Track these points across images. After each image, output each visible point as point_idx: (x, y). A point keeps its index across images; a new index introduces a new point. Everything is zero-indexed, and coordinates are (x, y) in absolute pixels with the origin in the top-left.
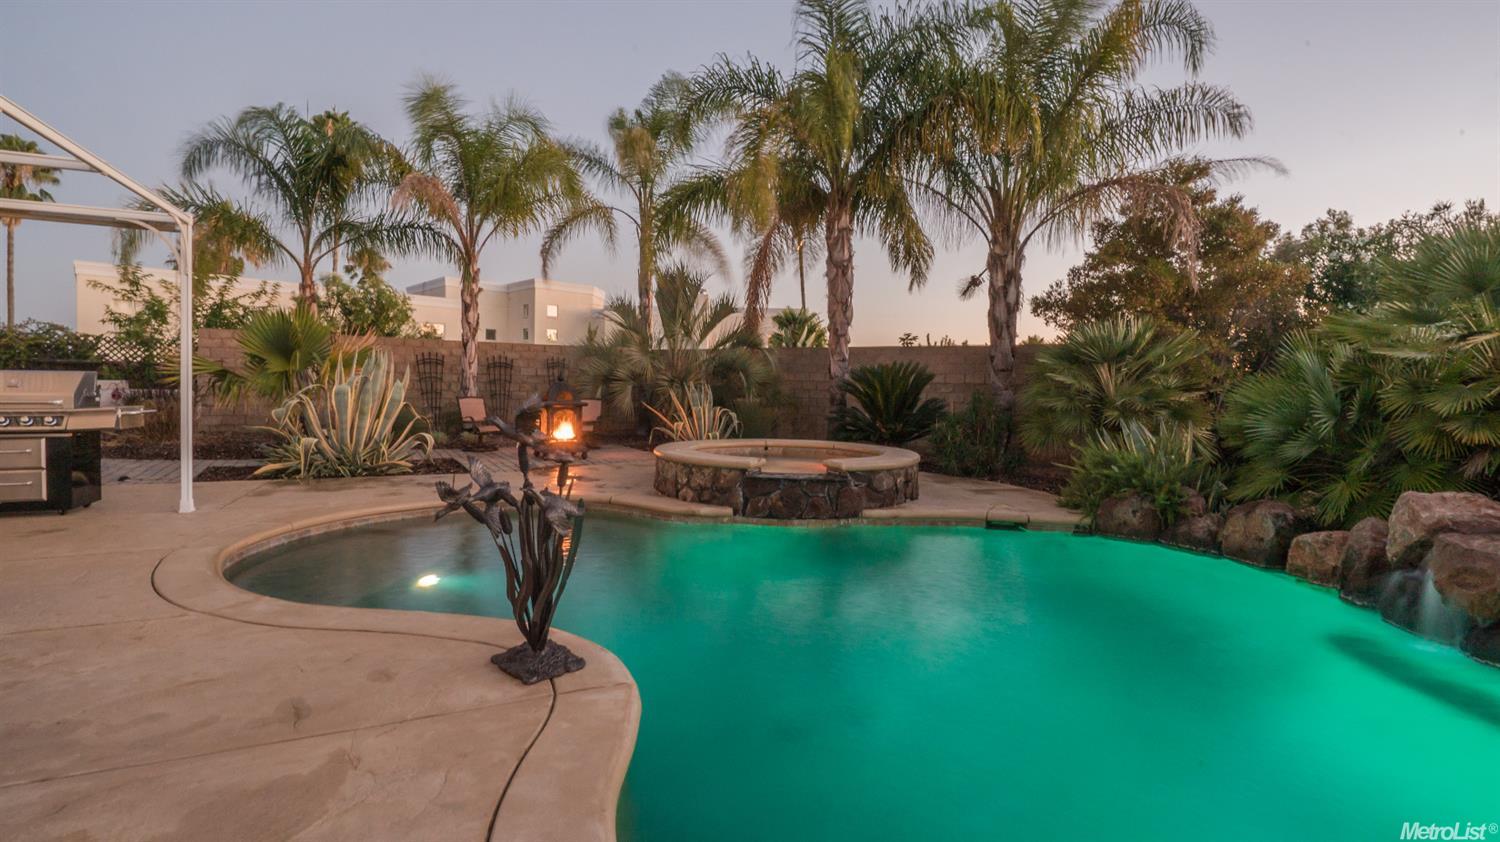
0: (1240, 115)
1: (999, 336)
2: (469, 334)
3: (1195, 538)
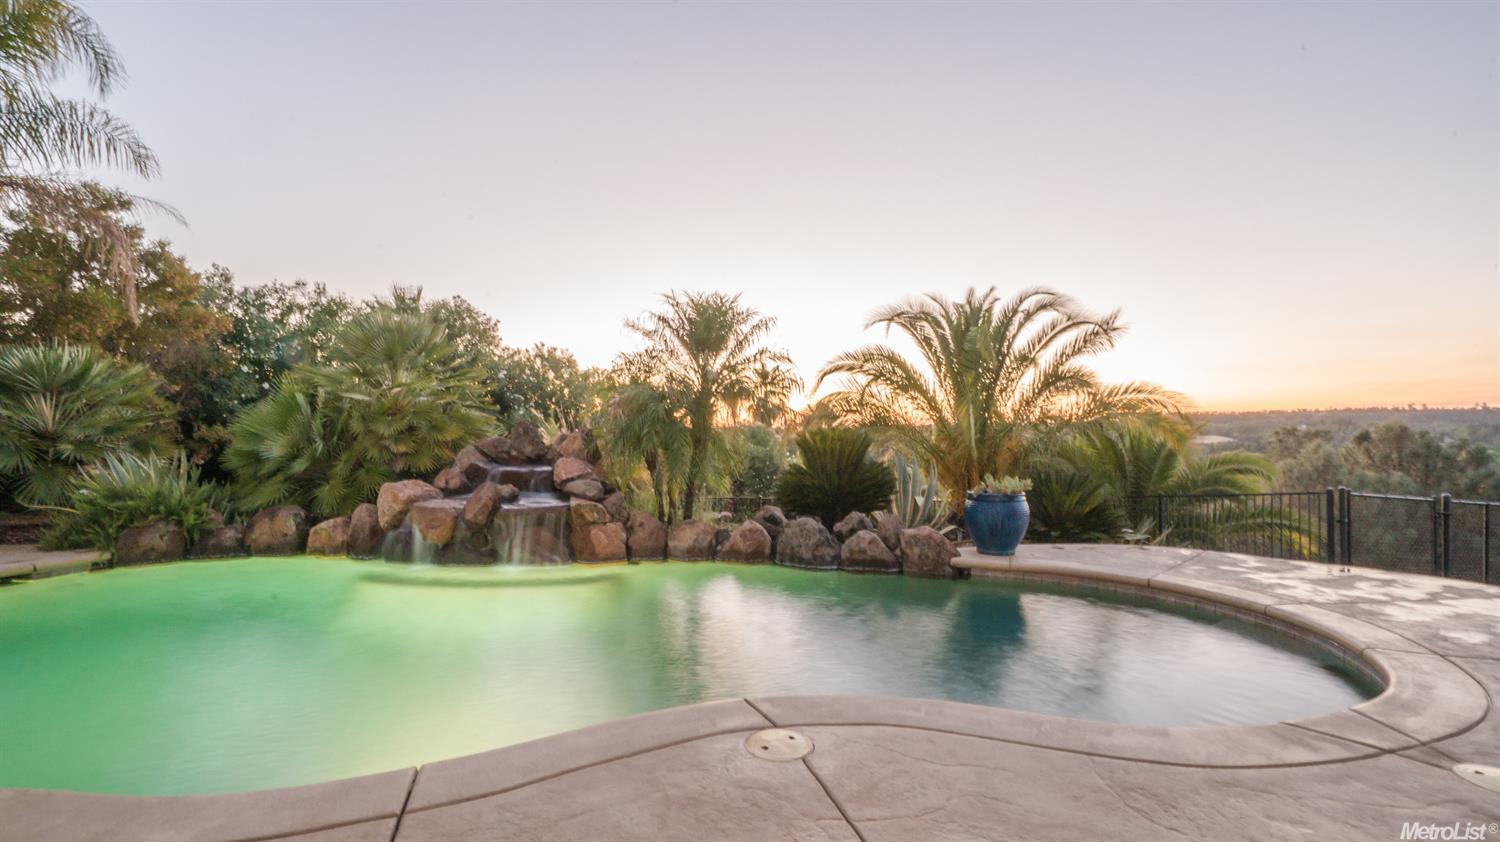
3: (226, 547)
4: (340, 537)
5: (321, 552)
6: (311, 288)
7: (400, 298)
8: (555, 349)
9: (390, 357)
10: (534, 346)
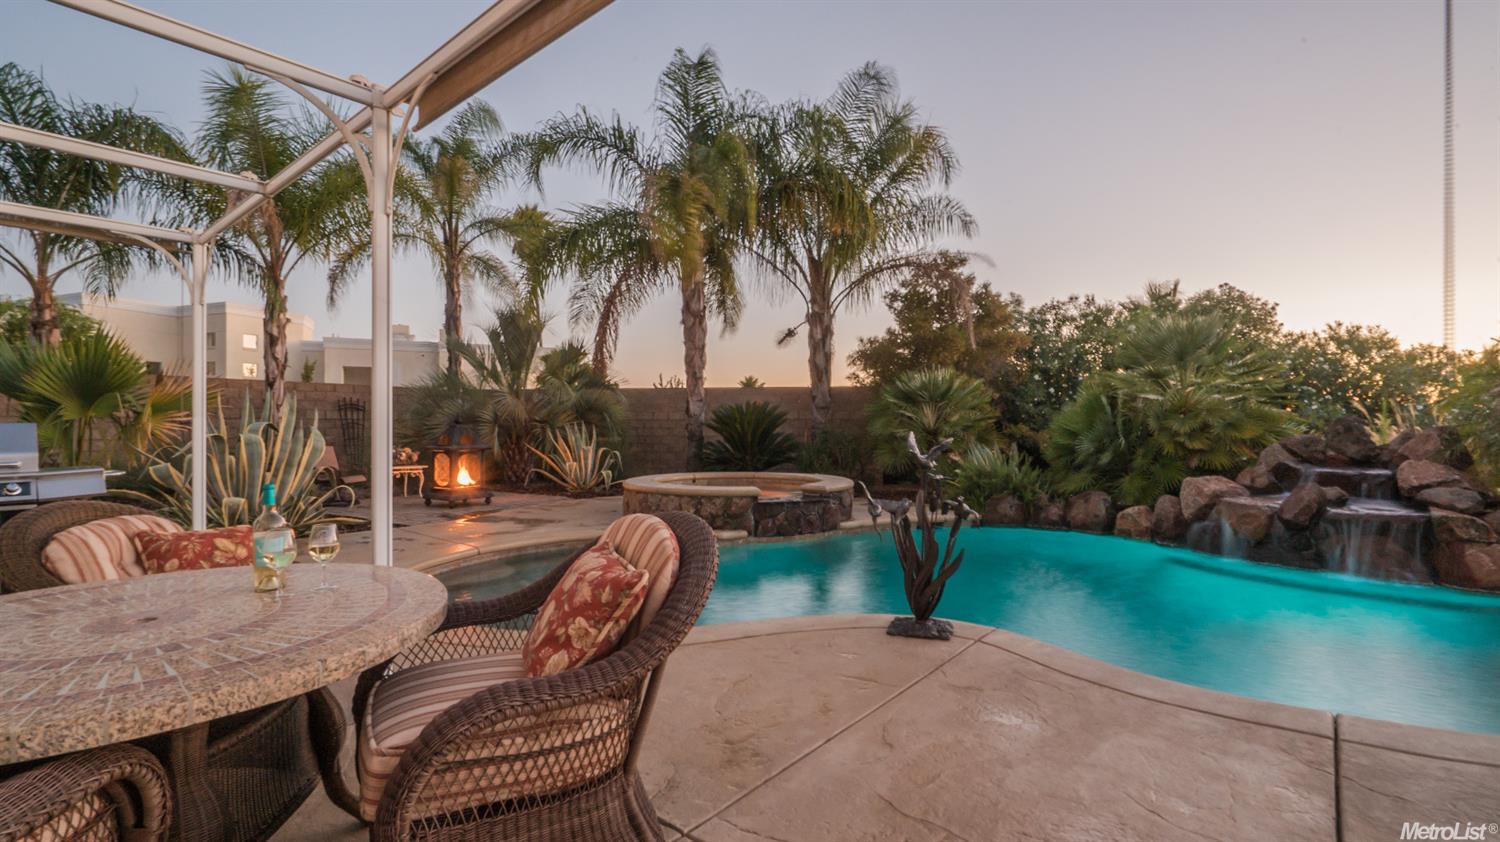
0: (971, 223)
1: (820, 380)
2: (276, 372)
3: (1050, 521)
4: (1145, 523)
5: (1127, 534)
6: (1082, 300)
7: (1155, 296)
8: (1358, 328)
9: (1181, 358)
10: (1326, 328)
